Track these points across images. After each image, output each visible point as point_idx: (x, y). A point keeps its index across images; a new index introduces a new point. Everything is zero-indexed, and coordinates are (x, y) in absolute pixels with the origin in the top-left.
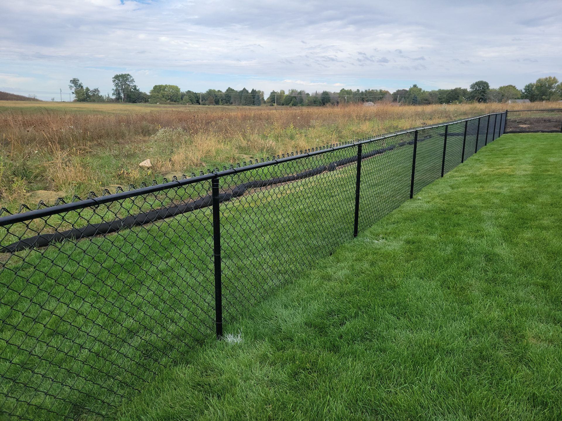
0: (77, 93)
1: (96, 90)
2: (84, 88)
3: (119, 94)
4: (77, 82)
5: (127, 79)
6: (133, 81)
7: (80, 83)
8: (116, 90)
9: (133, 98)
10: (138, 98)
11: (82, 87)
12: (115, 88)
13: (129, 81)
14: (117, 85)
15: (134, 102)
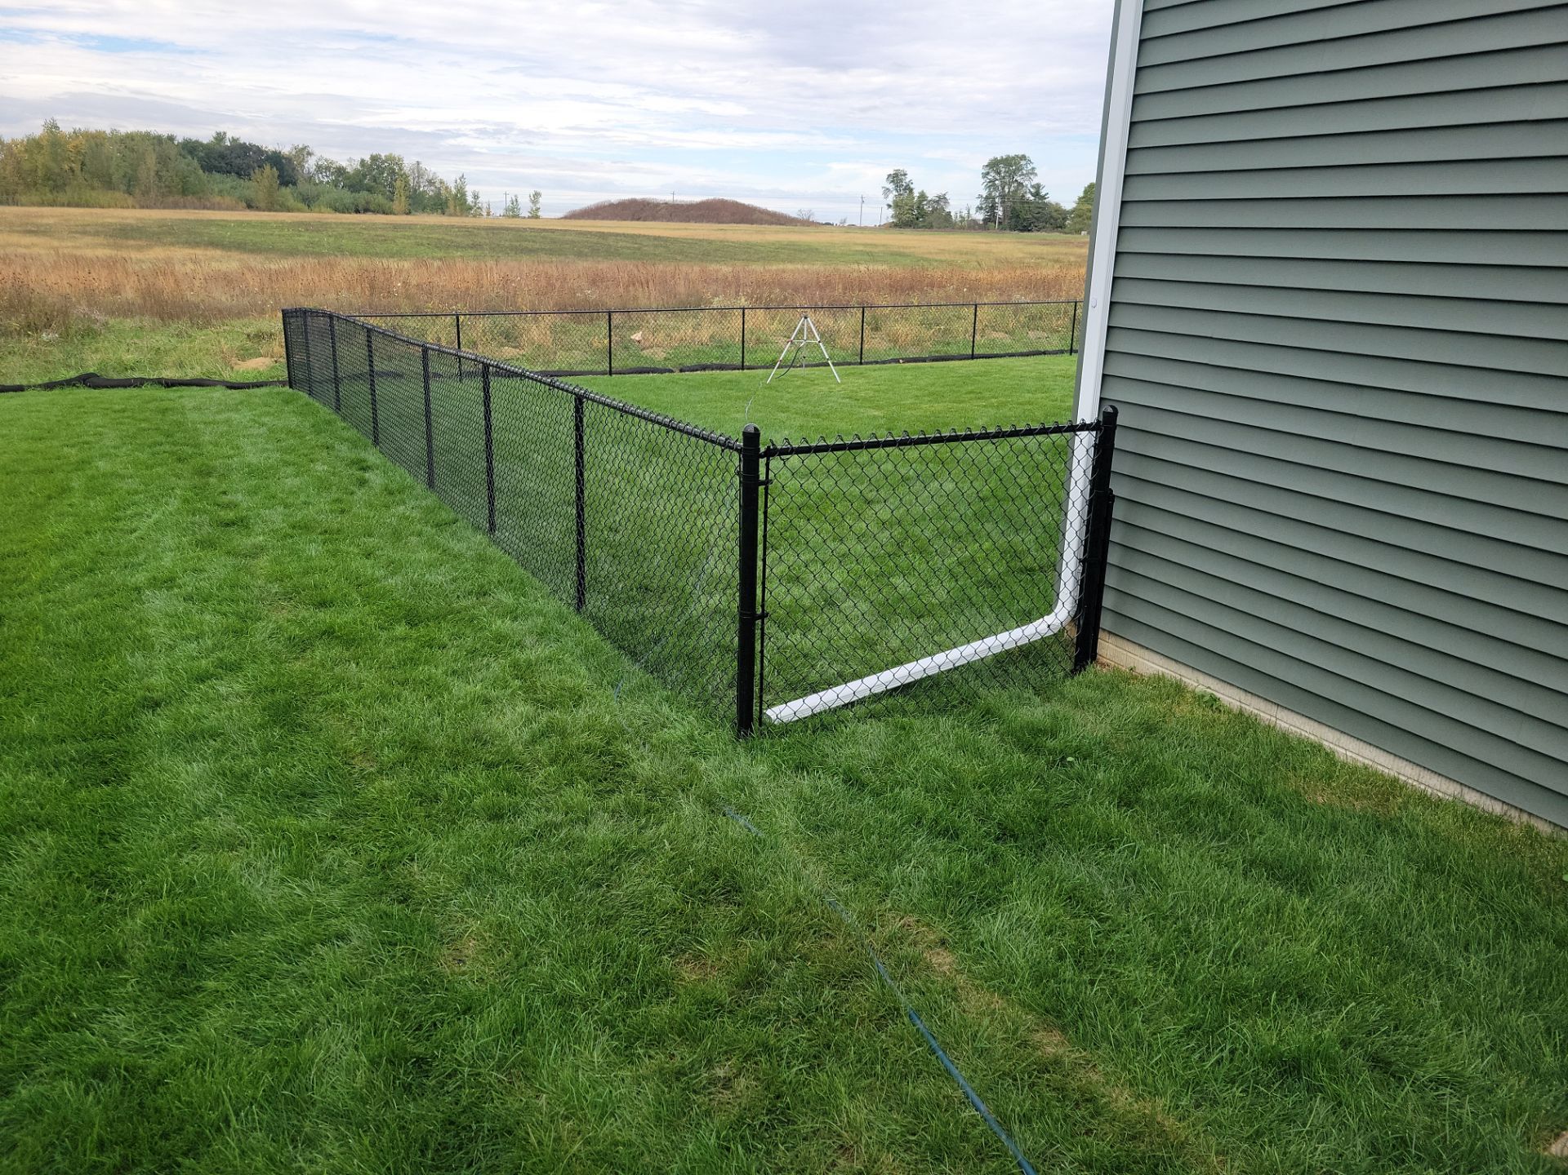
0: (897, 205)
1: (942, 199)
2: (916, 194)
3: (993, 207)
4: (901, 180)
5: (1019, 169)
6: (1032, 172)
7: (907, 180)
8: (987, 198)
9: (1024, 220)
10: (1037, 219)
11: (911, 190)
12: (985, 194)
13: (1023, 175)
14: (991, 184)
15: (1026, 229)
